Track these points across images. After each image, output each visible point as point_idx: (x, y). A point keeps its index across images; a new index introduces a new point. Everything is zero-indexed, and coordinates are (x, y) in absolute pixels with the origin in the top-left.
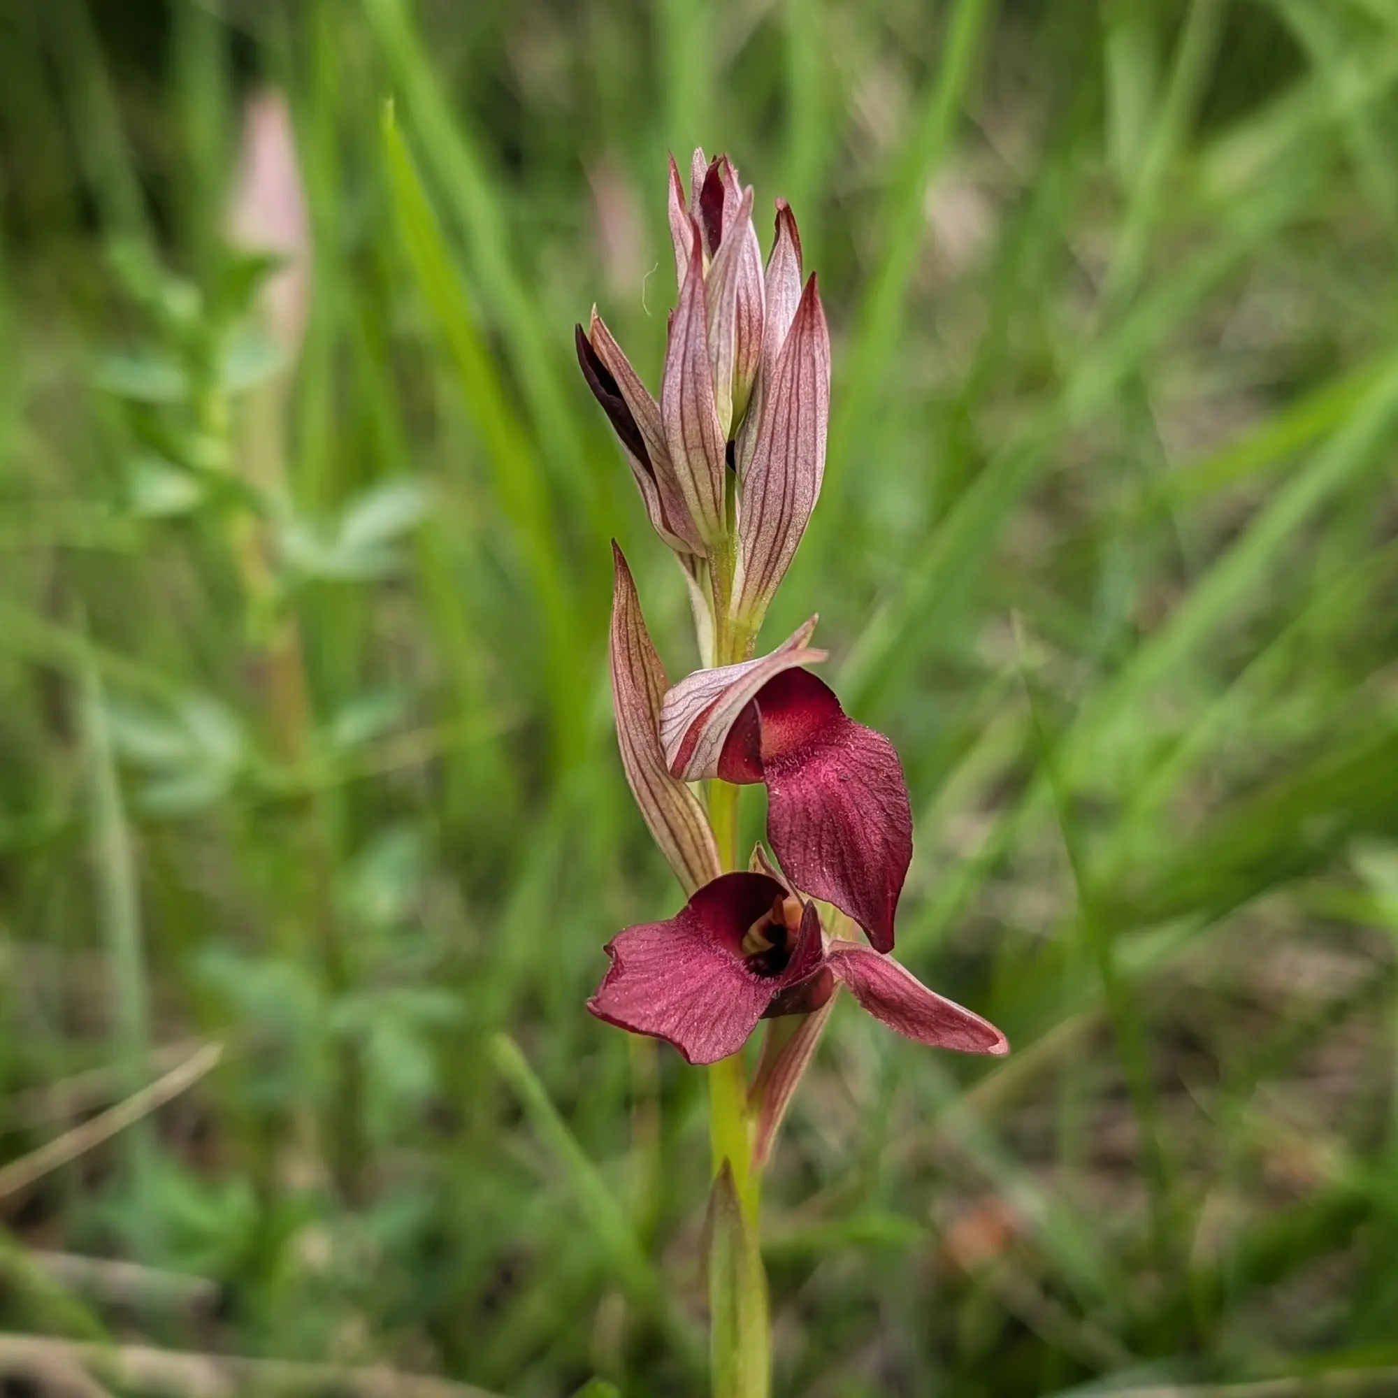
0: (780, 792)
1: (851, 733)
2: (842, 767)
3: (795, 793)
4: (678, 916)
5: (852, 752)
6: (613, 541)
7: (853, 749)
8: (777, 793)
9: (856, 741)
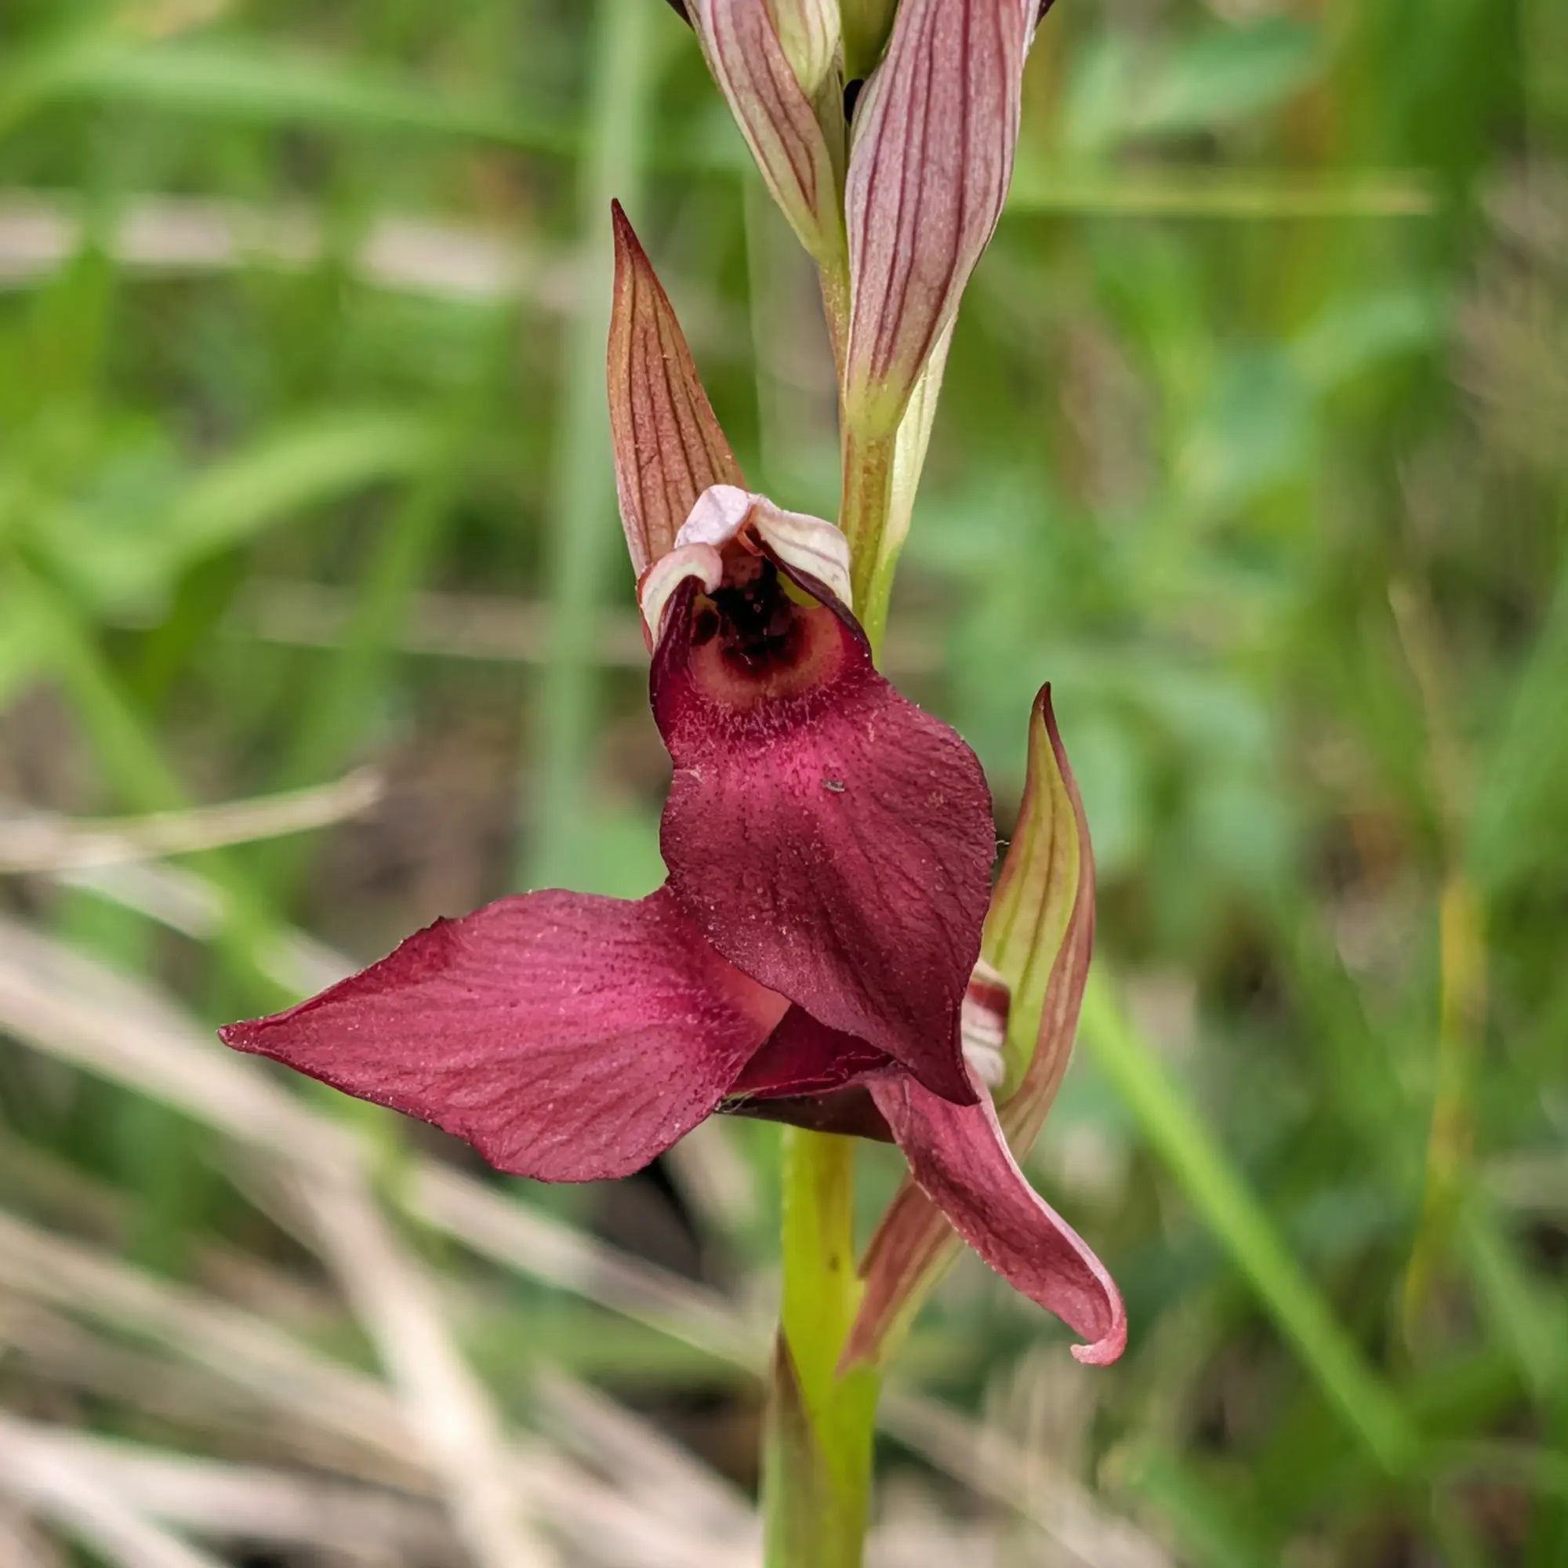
0: (701, 775)
1: (878, 707)
2: (839, 764)
3: (730, 785)
4: (647, 899)
5: (869, 742)
6: (615, 203)
7: (872, 738)
8: (695, 773)
9: (883, 726)
